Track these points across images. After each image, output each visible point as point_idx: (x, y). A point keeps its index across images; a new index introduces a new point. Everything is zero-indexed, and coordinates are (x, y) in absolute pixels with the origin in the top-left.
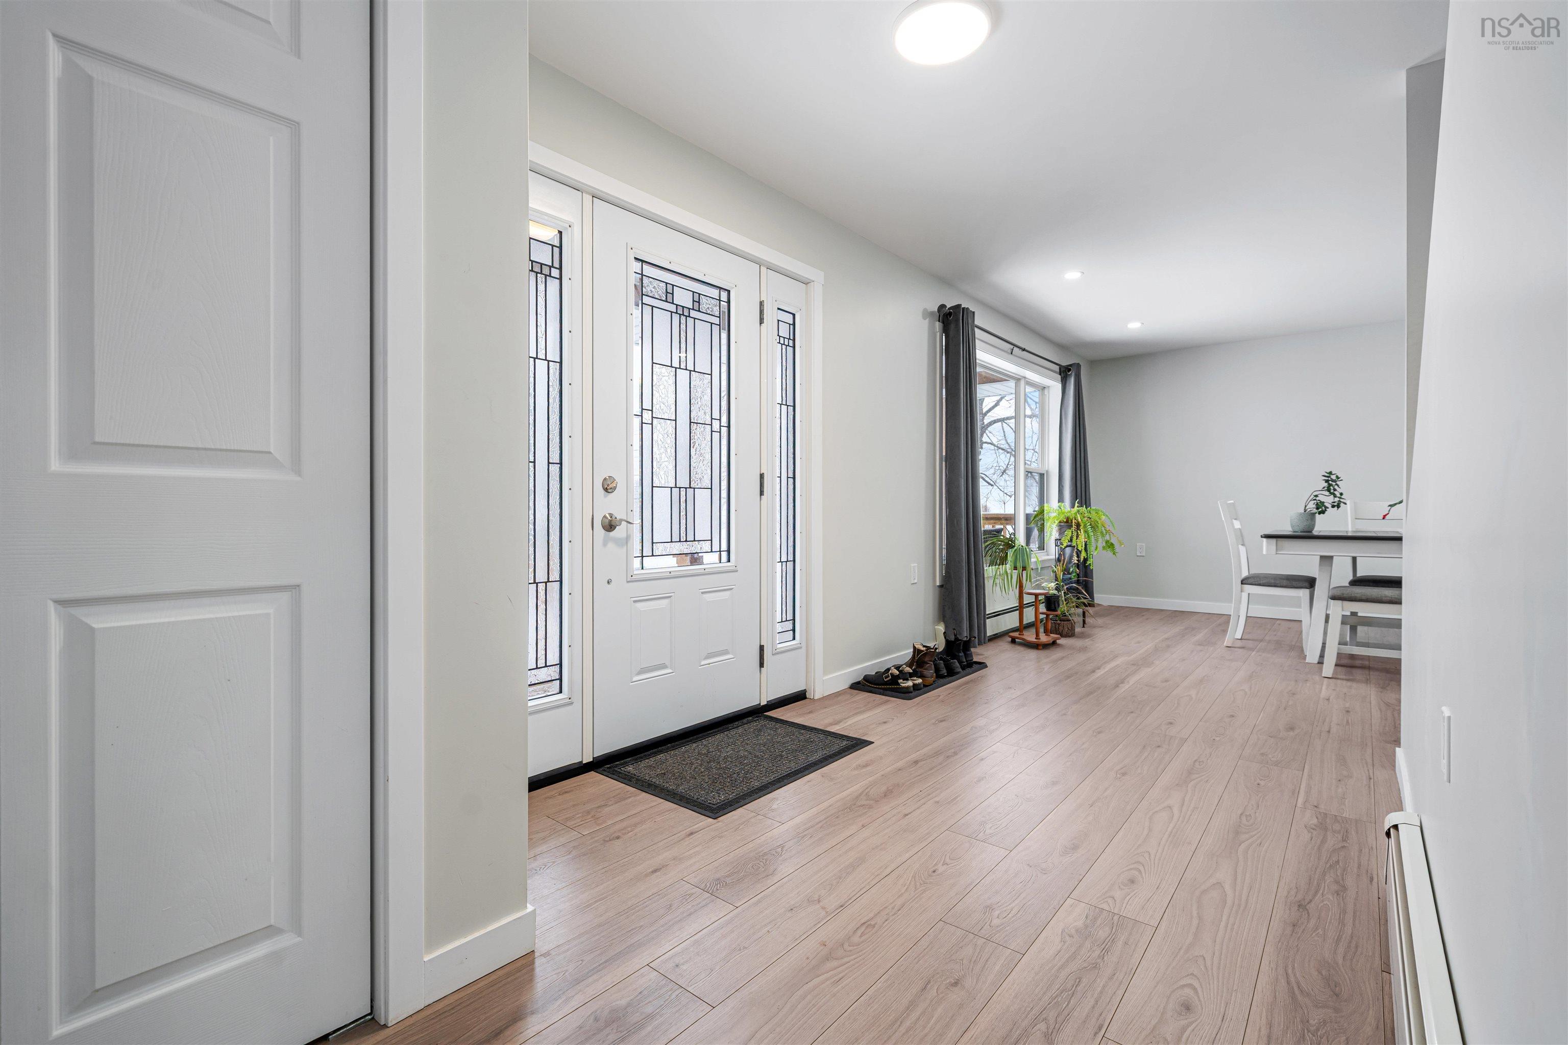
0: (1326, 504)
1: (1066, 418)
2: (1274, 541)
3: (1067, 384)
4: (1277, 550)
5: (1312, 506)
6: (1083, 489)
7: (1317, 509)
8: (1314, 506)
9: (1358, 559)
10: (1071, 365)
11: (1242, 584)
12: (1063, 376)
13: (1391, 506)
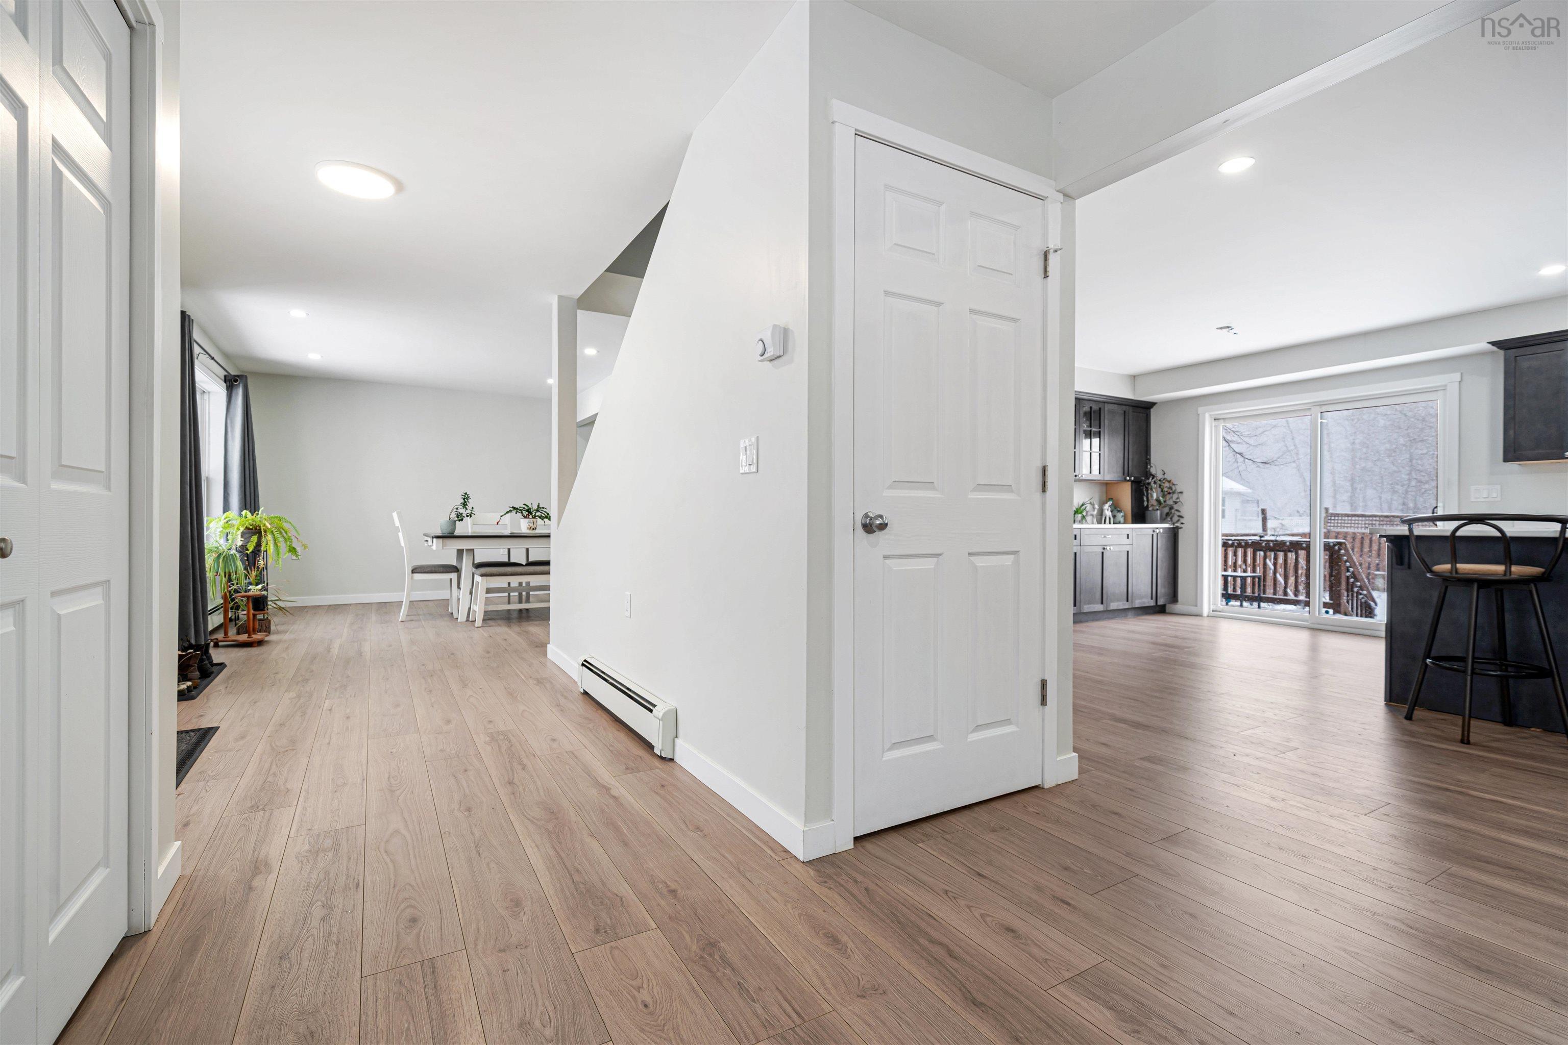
0: (463, 515)
1: (233, 427)
2: (441, 540)
3: (234, 395)
4: (443, 546)
5: (453, 516)
6: (252, 497)
7: (458, 517)
8: (456, 516)
9: (511, 550)
10: (238, 376)
11: (412, 573)
12: (228, 384)
13: (501, 516)
